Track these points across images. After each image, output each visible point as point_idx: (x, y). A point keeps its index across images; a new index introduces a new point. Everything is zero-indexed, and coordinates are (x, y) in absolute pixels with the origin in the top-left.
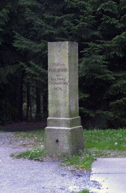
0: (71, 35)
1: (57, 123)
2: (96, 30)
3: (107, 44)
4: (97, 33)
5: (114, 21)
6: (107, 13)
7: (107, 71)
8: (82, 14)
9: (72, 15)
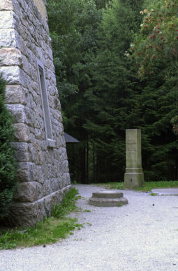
0: (125, 121)
1: (131, 171)
2: (142, 117)
3: (150, 127)
4: (142, 120)
5: (154, 112)
6: (149, 107)
7: (149, 145)
8: (134, 108)
9: (126, 108)
